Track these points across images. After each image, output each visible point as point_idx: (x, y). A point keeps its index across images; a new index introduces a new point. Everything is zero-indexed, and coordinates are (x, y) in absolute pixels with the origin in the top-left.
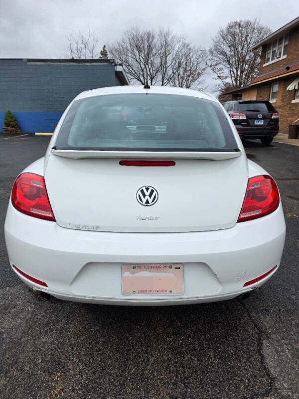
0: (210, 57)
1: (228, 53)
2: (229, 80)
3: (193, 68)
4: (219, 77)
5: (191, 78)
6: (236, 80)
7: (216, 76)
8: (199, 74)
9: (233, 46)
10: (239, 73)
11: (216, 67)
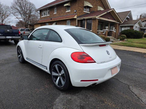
0: (11, 10)
1: (19, 9)
2: (21, 19)
3: (4, 13)
4: (17, 18)
5: (3, 17)
6: (24, 19)
7: (16, 17)
8: (7, 16)
9: (21, 7)
10: (25, 17)
11: (15, 14)
